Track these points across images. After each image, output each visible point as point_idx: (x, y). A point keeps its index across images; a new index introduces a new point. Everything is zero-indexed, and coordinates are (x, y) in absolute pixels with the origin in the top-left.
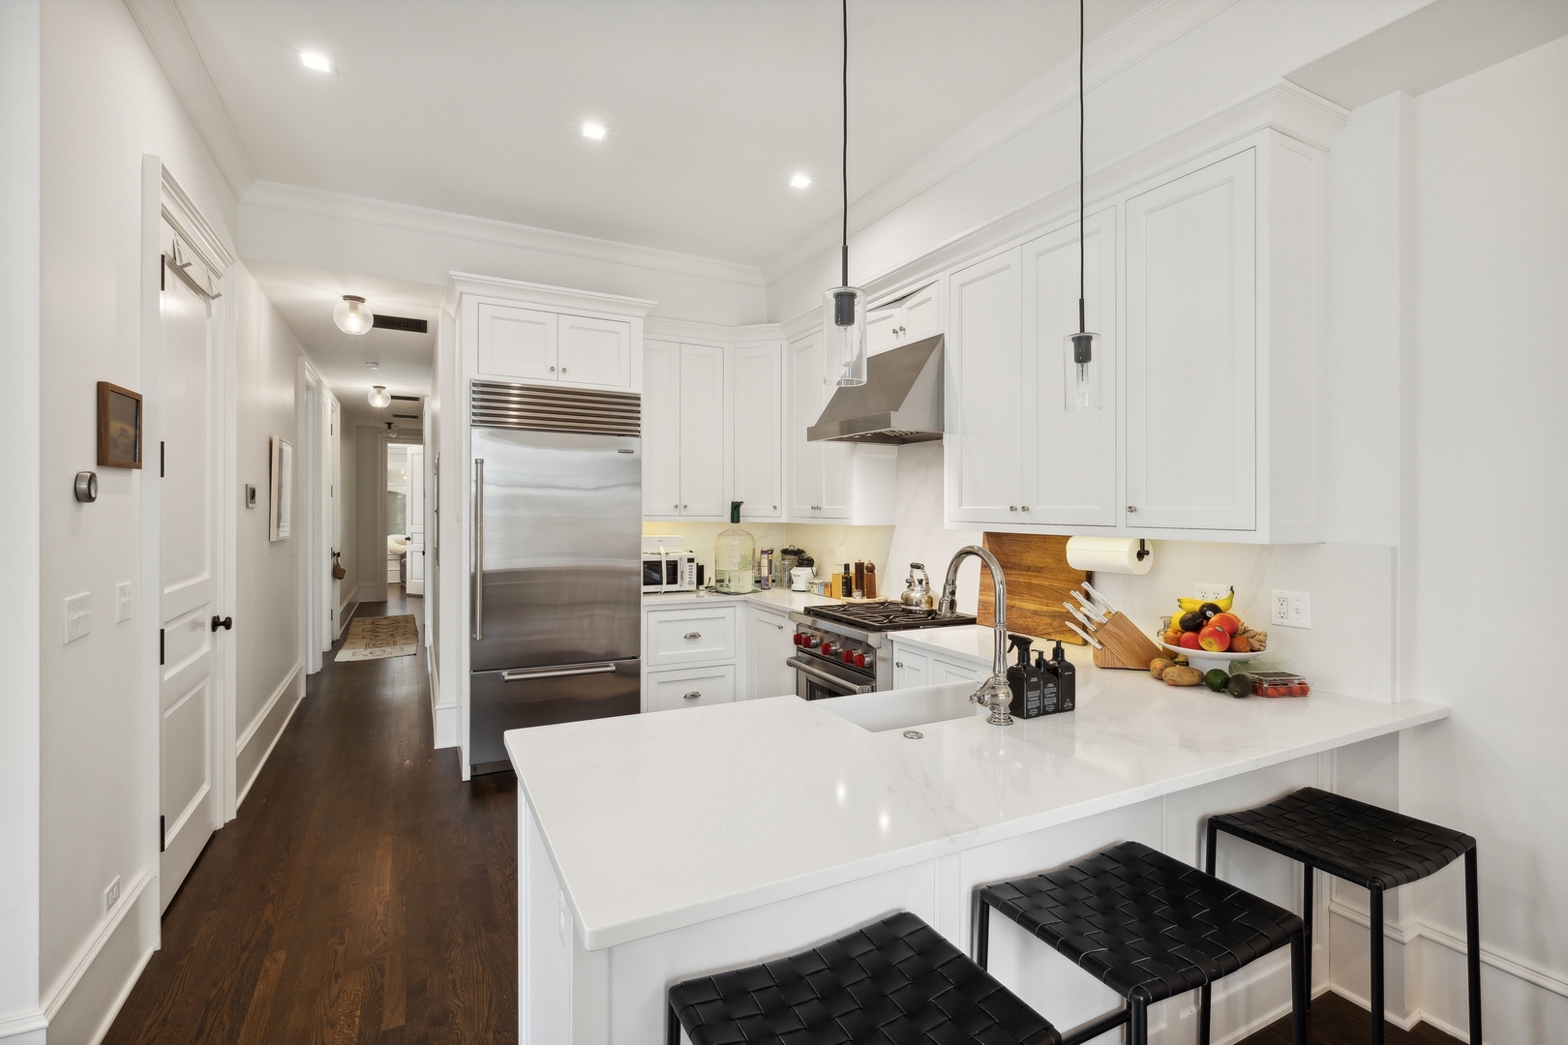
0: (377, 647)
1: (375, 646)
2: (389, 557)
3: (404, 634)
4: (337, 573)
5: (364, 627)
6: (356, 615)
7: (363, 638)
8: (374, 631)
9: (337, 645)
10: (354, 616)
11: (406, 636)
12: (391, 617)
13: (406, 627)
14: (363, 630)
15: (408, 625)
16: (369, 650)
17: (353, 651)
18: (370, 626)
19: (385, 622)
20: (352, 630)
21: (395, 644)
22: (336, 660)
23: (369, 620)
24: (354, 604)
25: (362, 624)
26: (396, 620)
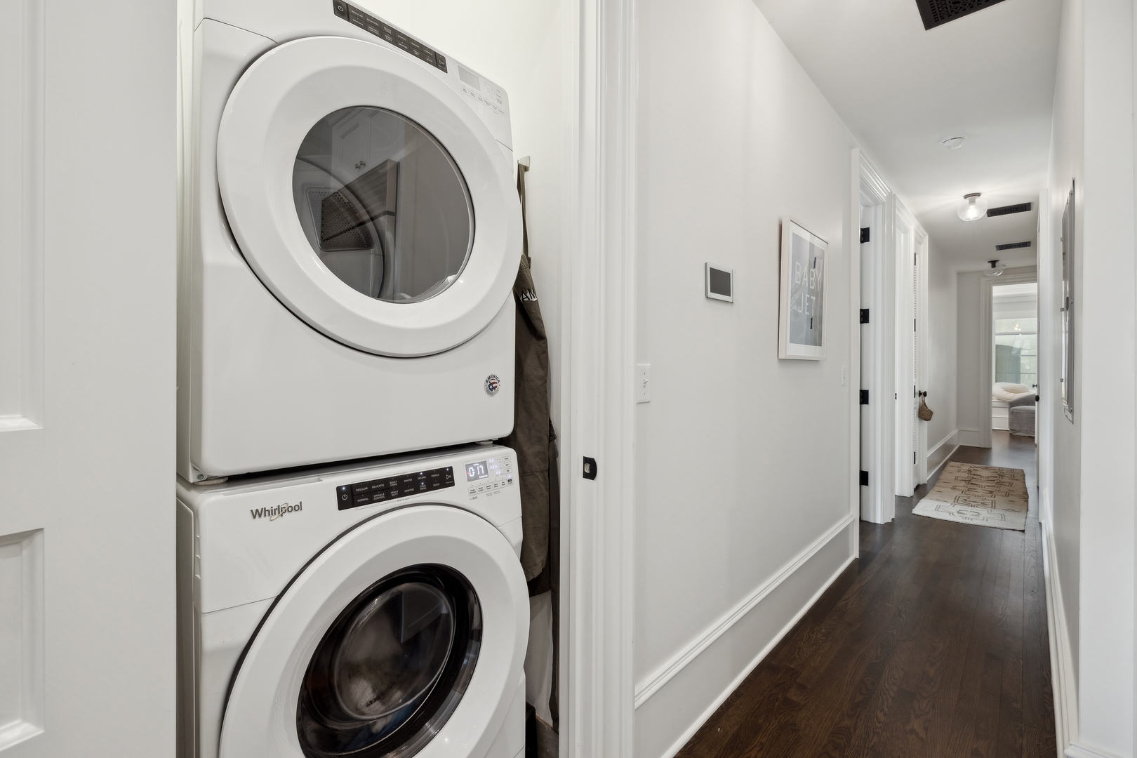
0: (968, 504)
1: (966, 503)
2: (994, 404)
3: (1007, 494)
4: (924, 414)
5: (959, 474)
6: (952, 459)
7: (954, 488)
8: (969, 482)
9: (921, 491)
10: (951, 459)
11: (1011, 498)
12: (994, 468)
13: (1011, 485)
14: (956, 479)
15: (1015, 483)
16: (958, 507)
17: (937, 503)
18: (966, 475)
19: (985, 473)
20: (945, 475)
21: (994, 506)
22: (915, 511)
23: (966, 467)
24: (952, 447)
25: (958, 470)
26: (1000, 473)
